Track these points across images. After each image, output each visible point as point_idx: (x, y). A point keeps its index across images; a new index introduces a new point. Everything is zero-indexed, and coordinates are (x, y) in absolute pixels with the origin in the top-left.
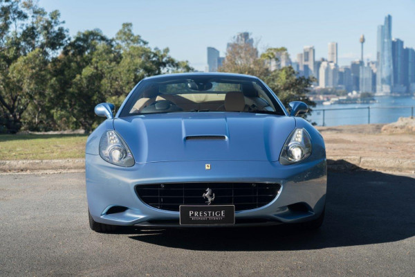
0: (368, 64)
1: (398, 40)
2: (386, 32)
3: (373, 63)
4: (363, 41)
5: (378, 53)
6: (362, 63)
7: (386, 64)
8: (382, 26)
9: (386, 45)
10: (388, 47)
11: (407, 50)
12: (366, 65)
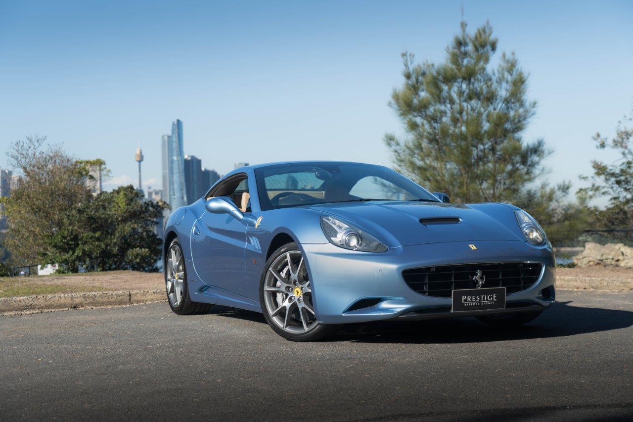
0: (150, 194)
1: (193, 158)
2: (175, 145)
3: (157, 193)
4: (141, 159)
5: (164, 177)
7: (177, 195)
8: (169, 137)
9: (175, 165)
10: (178, 169)
11: (207, 172)
12: (146, 196)
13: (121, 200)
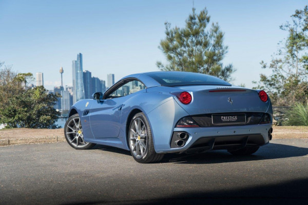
0: (67, 89)
1: (87, 71)
2: (79, 65)
3: (70, 88)
4: (62, 72)
5: (74, 81)
6: (62, 88)
7: (80, 89)
8: (76, 61)
9: (79, 75)
10: (80, 77)
11: (94, 79)
12: (65, 90)
13: (37, 92)
